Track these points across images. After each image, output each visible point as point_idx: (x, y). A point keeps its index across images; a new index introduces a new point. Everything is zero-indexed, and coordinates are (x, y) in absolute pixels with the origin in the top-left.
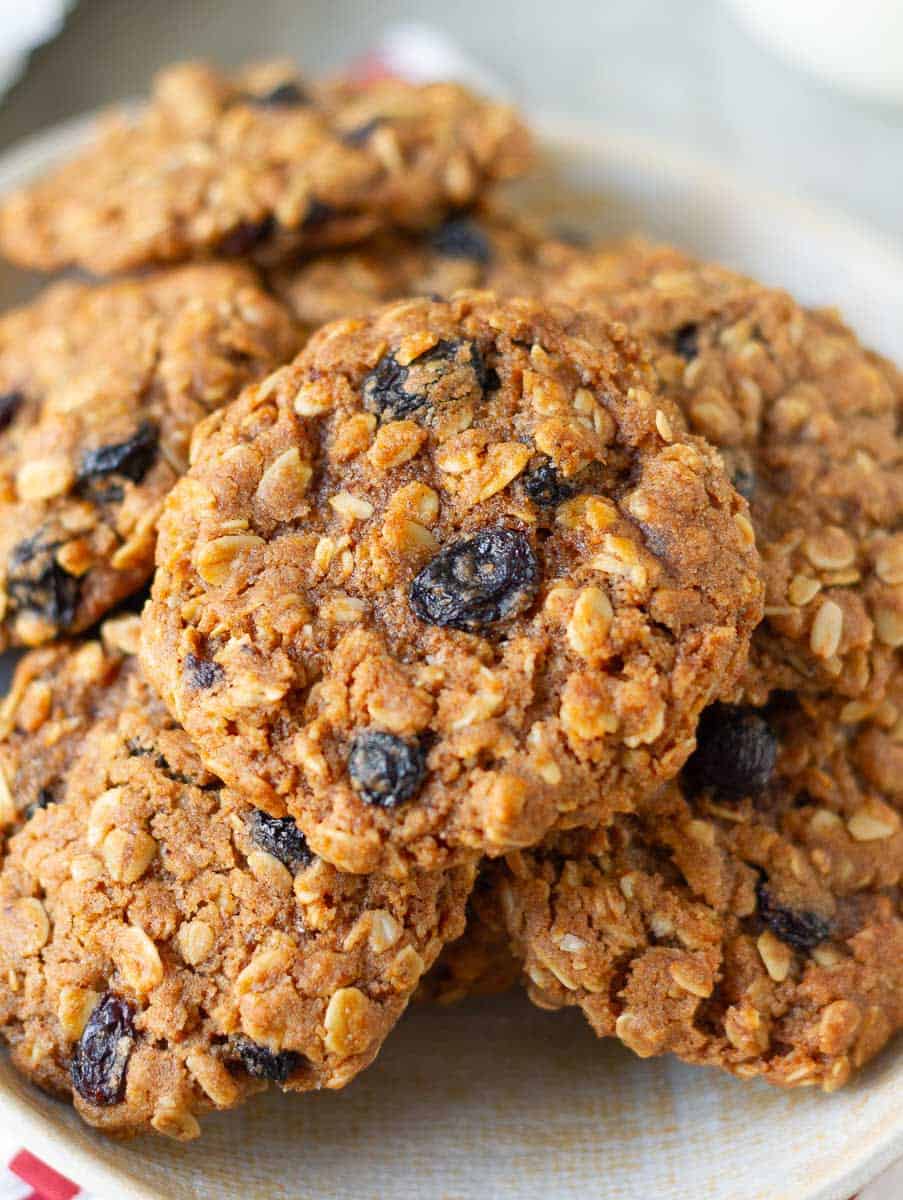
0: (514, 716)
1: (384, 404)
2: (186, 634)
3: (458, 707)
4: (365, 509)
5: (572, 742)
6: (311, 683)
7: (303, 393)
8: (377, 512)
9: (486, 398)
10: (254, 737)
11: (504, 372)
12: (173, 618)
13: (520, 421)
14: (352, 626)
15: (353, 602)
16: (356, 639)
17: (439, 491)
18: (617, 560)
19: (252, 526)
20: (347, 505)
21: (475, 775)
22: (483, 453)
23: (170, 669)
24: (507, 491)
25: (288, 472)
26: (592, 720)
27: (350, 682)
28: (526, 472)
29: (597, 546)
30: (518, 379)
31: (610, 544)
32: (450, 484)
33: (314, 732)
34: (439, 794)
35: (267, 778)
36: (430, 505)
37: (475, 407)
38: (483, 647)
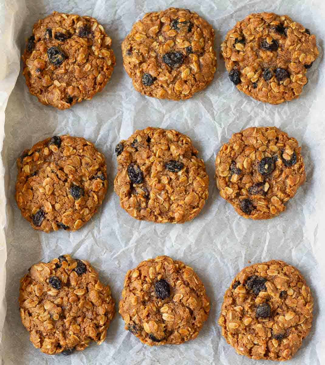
0: (169, 82)
1: (173, 26)
2: (130, 45)
3: (162, 77)
4: (163, 41)
5: (175, 89)
6: (143, 62)
7: (163, 18)
8: (165, 42)
9: (188, 33)
10: (132, 66)
11: (193, 30)
12: (129, 43)
13: (191, 39)
14: (153, 57)
15: (155, 53)
16: (153, 59)
17: (175, 43)
18: (194, 67)
19: (146, 35)
20: (161, 38)
21: (159, 87)
22: (184, 41)
23: (125, 50)
24: (184, 48)
25: (155, 29)
26: (179, 88)
27: (149, 65)
28: (188, 47)
29: (192, 63)
30: (194, 32)
31: (194, 63)
32: (177, 43)
33: (141, 70)
34: (153, 87)
35: (131, 72)
36: (173, 44)
37: (186, 33)
38: (169, 69)
